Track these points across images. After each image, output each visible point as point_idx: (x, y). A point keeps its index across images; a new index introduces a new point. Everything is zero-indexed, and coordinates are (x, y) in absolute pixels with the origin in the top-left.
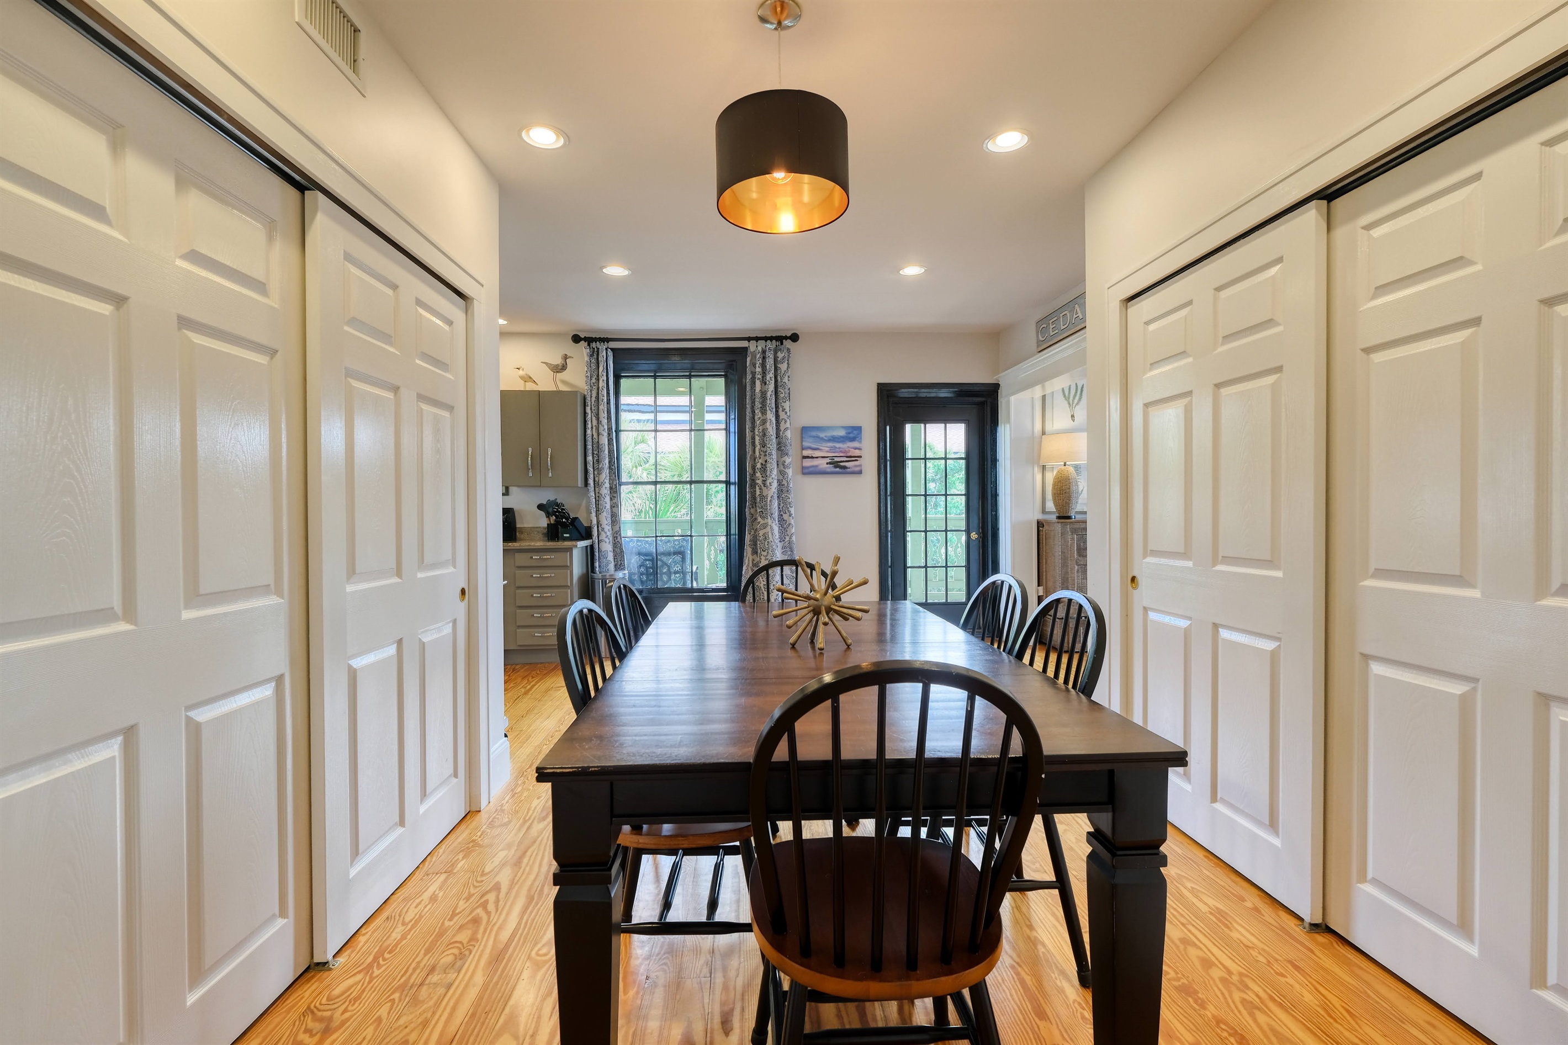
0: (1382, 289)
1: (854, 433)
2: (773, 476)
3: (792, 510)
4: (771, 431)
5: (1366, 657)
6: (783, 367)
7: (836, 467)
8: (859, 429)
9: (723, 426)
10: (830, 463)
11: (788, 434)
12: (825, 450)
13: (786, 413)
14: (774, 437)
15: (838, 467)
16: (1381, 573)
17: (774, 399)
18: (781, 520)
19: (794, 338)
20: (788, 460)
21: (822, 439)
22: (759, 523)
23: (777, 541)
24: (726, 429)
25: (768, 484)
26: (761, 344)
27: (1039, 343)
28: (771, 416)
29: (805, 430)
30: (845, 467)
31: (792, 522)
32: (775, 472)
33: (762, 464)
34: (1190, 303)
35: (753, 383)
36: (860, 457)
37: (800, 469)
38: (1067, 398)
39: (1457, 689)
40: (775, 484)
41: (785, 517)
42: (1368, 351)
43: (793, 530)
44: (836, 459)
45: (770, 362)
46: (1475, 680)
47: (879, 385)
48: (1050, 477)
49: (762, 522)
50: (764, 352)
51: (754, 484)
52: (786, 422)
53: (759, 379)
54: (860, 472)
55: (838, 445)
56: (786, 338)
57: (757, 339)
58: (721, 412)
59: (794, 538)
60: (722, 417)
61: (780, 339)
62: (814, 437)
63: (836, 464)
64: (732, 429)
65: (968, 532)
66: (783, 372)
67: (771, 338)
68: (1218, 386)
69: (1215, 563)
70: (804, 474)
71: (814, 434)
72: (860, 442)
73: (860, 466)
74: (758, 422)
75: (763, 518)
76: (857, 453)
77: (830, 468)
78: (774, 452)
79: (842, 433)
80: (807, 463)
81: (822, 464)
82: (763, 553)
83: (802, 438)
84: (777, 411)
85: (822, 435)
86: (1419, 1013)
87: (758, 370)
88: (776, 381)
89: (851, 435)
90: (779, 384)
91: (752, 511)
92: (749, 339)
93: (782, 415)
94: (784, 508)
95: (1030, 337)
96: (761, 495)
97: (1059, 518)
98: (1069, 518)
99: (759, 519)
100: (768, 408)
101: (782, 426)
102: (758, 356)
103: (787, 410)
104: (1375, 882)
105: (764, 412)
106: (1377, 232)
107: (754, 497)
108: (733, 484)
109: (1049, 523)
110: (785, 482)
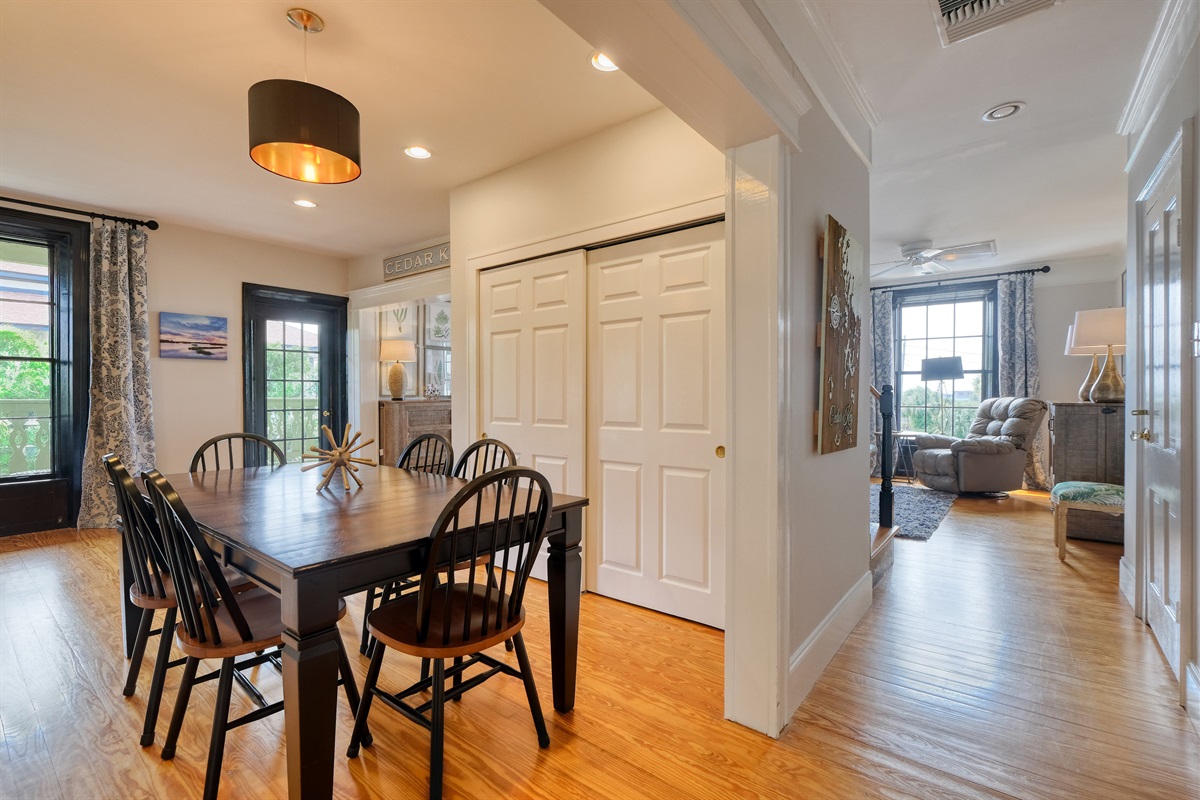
0: (608, 297)
1: (219, 323)
2: (128, 357)
3: (150, 392)
4: (125, 312)
5: (602, 461)
6: (140, 251)
7: (199, 353)
8: (225, 320)
9: (47, 299)
10: (193, 349)
11: (146, 317)
12: (188, 335)
13: (143, 297)
14: (128, 319)
15: (202, 352)
16: (608, 423)
17: (127, 283)
18: (137, 402)
19: (153, 225)
20: (145, 343)
21: (184, 326)
22: (106, 404)
23: (133, 422)
24: (52, 304)
25: (121, 365)
26: (109, 225)
27: (386, 275)
28: (124, 297)
29: (161, 316)
30: (209, 353)
31: (150, 403)
32: (130, 354)
33: (110, 345)
34: (519, 281)
35: (98, 260)
36: (225, 345)
37: (157, 352)
38: (397, 316)
39: (634, 469)
40: (130, 366)
41: (141, 398)
42: (602, 323)
43: (151, 411)
44: (199, 345)
45: (122, 245)
46: (640, 464)
47: (244, 284)
48: (387, 371)
49: (110, 403)
50: (114, 232)
51: (98, 365)
52: (142, 306)
53: (106, 258)
54: (225, 359)
55: (201, 333)
56: (142, 223)
57: (104, 217)
58: (45, 282)
59: (152, 418)
60: (46, 288)
61: (134, 223)
62: (174, 323)
63: (200, 350)
64: (63, 304)
65: (321, 411)
66: (139, 256)
67: (123, 220)
68: (535, 329)
69: (533, 422)
70: (160, 356)
71: (175, 320)
72: (226, 332)
73: (225, 353)
74: (106, 302)
75: (112, 399)
76: (222, 341)
77: (194, 353)
78: (129, 334)
79: (207, 322)
80: (165, 347)
81: (185, 349)
82: (111, 434)
83: (160, 323)
84: (131, 294)
85: (184, 322)
86: (625, 608)
87: (106, 248)
88: (130, 264)
89: (216, 325)
90: (134, 268)
91: (96, 391)
92: (93, 215)
93: (137, 298)
94: (141, 387)
95: (379, 270)
96: (109, 376)
97: (393, 399)
98: (401, 399)
99: (106, 400)
100: (120, 289)
101: (138, 309)
102: (106, 235)
103: (144, 294)
104: (608, 562)
105: (114, 290)
106: (606, 271)
107: (98, 379)
108: (65, 363)
109: (387, 402)
110: (140, 364)
